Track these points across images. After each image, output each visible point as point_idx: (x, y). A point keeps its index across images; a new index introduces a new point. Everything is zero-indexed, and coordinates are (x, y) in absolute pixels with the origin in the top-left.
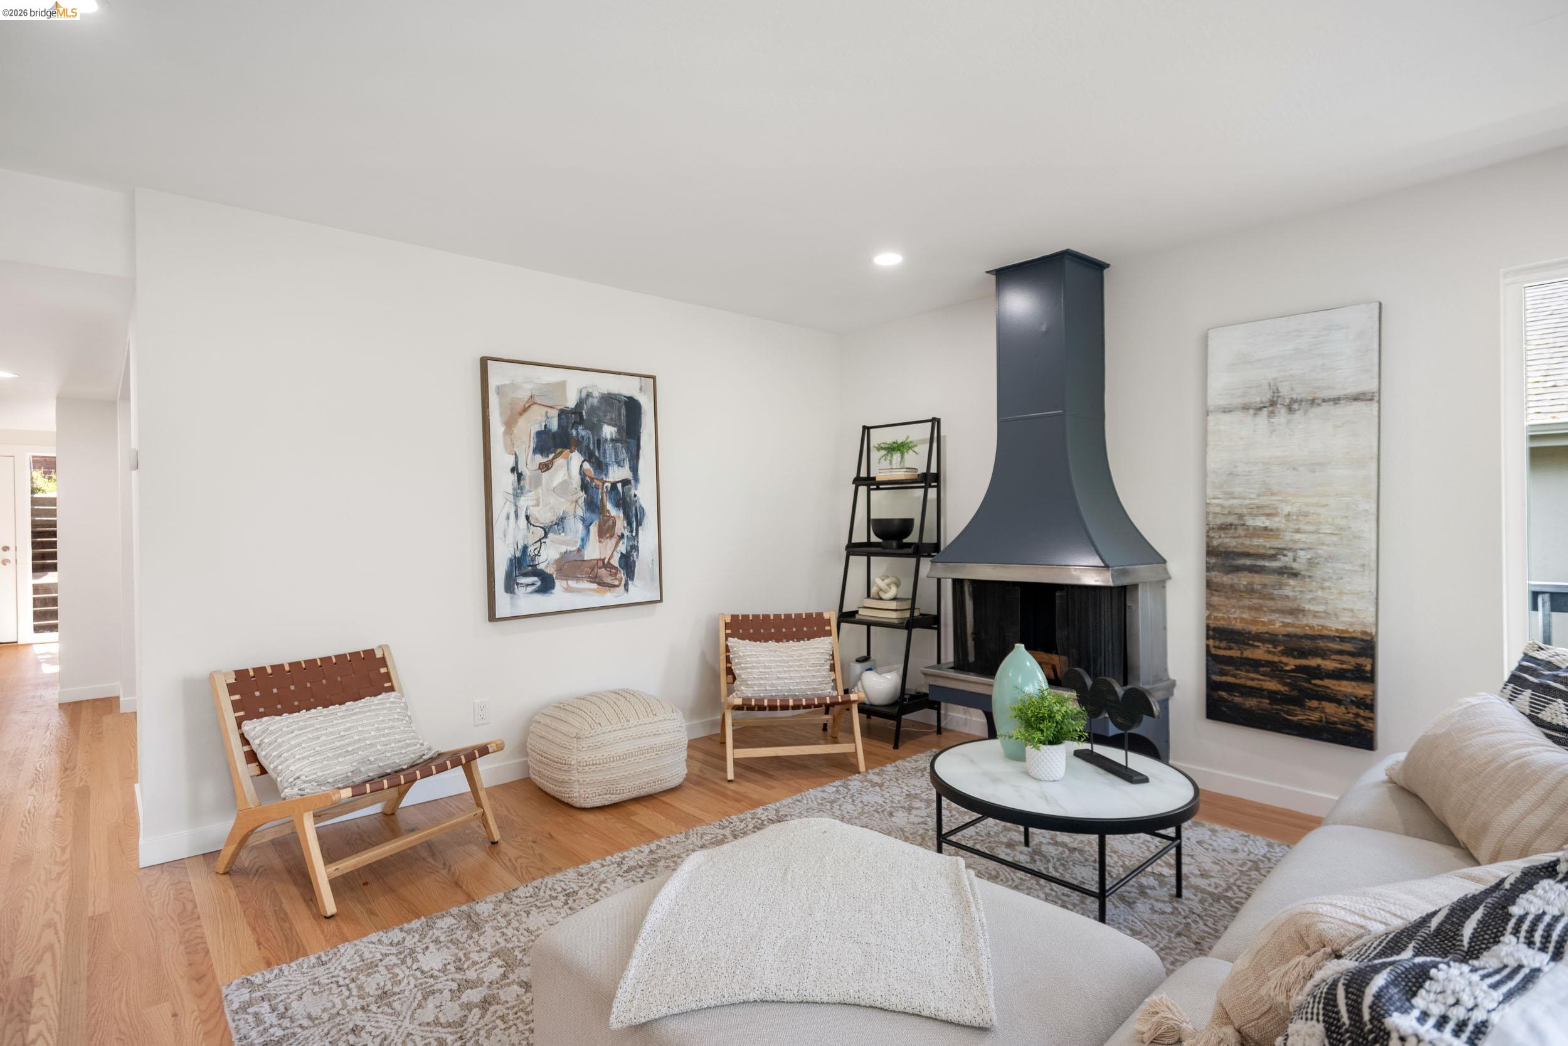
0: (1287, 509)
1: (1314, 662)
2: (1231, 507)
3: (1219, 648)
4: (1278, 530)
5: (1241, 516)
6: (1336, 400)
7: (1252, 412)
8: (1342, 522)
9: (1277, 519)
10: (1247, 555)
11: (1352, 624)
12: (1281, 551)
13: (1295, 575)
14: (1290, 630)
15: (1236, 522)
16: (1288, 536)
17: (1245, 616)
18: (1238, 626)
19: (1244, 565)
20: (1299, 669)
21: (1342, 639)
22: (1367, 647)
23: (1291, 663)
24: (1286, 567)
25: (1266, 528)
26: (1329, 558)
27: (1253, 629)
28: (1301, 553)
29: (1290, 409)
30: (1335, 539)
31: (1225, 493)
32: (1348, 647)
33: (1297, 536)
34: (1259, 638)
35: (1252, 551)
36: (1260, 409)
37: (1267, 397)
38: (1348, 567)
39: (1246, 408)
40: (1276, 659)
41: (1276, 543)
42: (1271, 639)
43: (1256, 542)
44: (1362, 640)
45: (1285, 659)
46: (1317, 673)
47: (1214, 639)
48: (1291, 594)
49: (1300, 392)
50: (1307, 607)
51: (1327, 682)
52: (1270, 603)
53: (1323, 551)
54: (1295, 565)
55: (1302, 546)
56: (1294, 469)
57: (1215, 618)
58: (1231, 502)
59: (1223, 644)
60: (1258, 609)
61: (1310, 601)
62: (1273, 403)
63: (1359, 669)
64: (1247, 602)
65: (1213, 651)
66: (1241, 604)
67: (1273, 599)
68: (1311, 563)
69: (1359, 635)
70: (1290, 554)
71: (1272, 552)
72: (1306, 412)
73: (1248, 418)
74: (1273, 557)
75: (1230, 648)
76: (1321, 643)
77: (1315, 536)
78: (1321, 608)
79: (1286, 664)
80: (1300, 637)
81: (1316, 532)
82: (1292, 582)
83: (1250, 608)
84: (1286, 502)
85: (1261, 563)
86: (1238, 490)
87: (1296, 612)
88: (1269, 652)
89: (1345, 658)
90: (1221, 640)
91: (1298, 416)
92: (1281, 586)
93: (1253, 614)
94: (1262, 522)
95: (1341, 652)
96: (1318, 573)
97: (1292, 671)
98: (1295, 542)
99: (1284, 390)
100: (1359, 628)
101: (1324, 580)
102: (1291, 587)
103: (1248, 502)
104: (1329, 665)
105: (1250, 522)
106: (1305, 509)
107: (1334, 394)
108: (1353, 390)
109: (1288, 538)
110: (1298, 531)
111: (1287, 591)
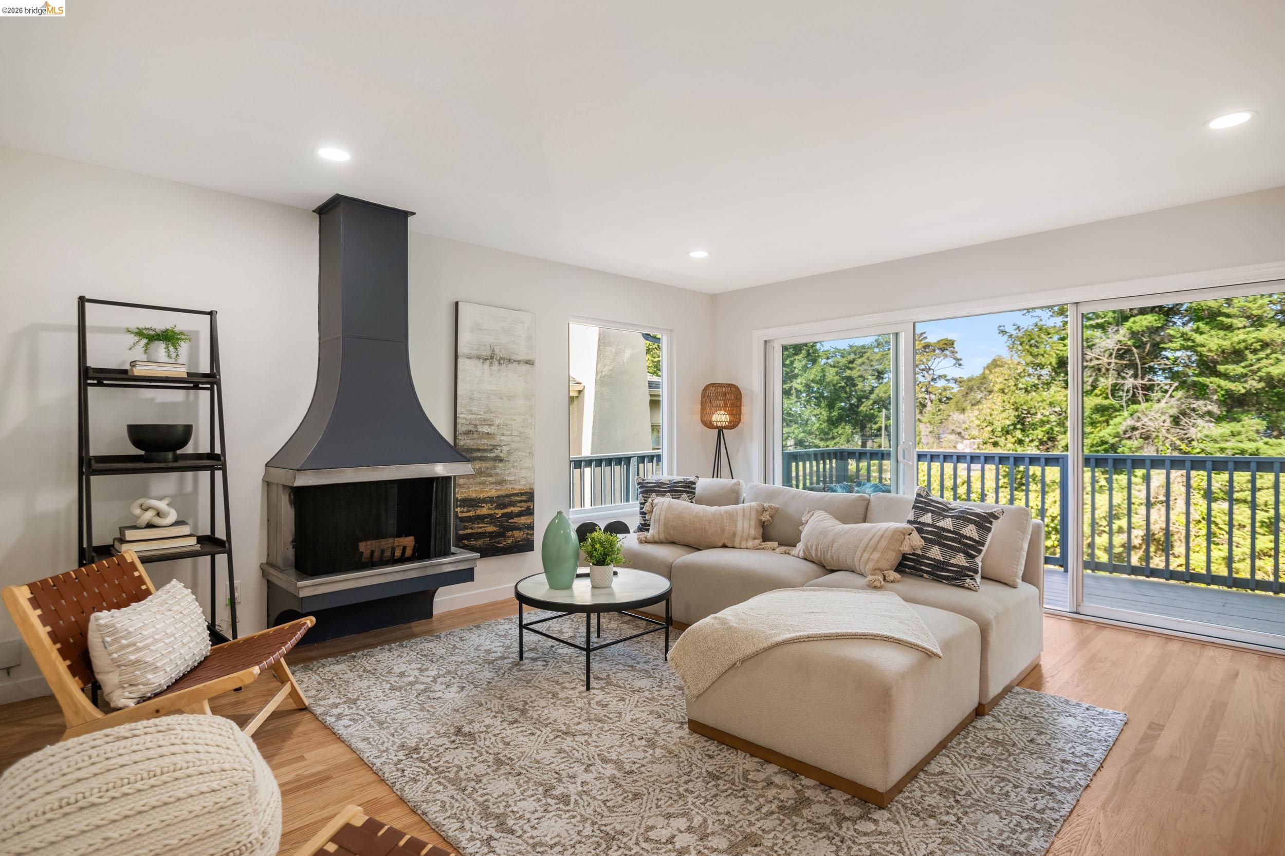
0: (498, 421)
1: (509, 510)
2: (470, 419)
3: (463, 512)
4: (494, 434)
5: (475, 426)
6: (519, 362)
7: (481, 360)
8: (521, 429)
9: (493, 428)
10: (479, 450)
11: (525, 485)
12: (495, 447)
13: (501, 460)
14: (499, 493)
15: (473, 429)
16: (498, 438)
17: (477, 489)
18: (474, 496)
19: (477, 456)
20: (504, 515)
21: (522, 494)
22: (529, 496)
23: (500, 512)
24: (497, 456)
25: (488, 433)
26: (517, 449)
27: (481, 496)
28: (504, 448)
29: (500, 364)
30: (518, 439)
31: (467, 411)
32: (524, 498)
33: (503, 438)
34: (484, 501)
35: (481, 448)
36: (486, 359)
37: (489, 353)
38: (524, 454)
39: (479, 358)
40: (493, 512)
41: (493, 442)
42: (490, 500)
43: (484, 441)
44: (530, 493)
45: (497, 511)
46: (510, 516)
47: (460, 506)
48: (500, 472)
49: (504, 354)
50: (507, 478)
51: (516, 520)
52: (490, 479)
53: (514, 446)
54: (502, 455)
55: (504, 443)
56: (501, 398)
57: (461, 492)
58: (471, 416)
59: (465, 510)
60: (483, 483)
61: (508, 475)
62: (492, 358)
63: (528, 508)
64: (478, 480)
65: (460, 515)
66: (475, 481)
67: (491, 476)
68: (509, 453)
69: (528, 491)
70: (499, 448)
71: (491, 447)
72: (506, 366)
73: (479, 363)
74: (491, 451)
75: (469, 511)
76: (513, 498)
77: (510, 438)
78: (512, 478)
79: (497, 514)
80: (503, 496)
81: (511, 435)
82: (500, 465)
83: (480, 483)
84: (497, 417)
85: (485, 454)
86: (474, 409)
87: (502, 482)
88: (489, 509)
89: (523, 504)
90: (464, 507)
91: (503, 367)
92: (495, 468)
93: (481, 486)
94: (485, 429)
95: (521, 501)
96: (512, 459)
97: (500, 517)
98: (501, 441)
99: (497, 351)
100: (528, 487)
101: (514, 462)
102: (500, 468)
103: (479, 417)
104: (516, 509)
105: (480, 429)
106: (506, 422)
107: (519, 358)
108: (525, 358)
109: (498, 439)
110: (503, 435)
111: (498, 471)
